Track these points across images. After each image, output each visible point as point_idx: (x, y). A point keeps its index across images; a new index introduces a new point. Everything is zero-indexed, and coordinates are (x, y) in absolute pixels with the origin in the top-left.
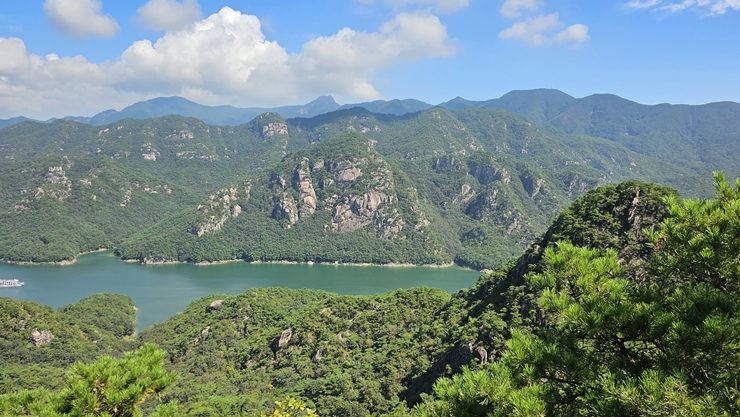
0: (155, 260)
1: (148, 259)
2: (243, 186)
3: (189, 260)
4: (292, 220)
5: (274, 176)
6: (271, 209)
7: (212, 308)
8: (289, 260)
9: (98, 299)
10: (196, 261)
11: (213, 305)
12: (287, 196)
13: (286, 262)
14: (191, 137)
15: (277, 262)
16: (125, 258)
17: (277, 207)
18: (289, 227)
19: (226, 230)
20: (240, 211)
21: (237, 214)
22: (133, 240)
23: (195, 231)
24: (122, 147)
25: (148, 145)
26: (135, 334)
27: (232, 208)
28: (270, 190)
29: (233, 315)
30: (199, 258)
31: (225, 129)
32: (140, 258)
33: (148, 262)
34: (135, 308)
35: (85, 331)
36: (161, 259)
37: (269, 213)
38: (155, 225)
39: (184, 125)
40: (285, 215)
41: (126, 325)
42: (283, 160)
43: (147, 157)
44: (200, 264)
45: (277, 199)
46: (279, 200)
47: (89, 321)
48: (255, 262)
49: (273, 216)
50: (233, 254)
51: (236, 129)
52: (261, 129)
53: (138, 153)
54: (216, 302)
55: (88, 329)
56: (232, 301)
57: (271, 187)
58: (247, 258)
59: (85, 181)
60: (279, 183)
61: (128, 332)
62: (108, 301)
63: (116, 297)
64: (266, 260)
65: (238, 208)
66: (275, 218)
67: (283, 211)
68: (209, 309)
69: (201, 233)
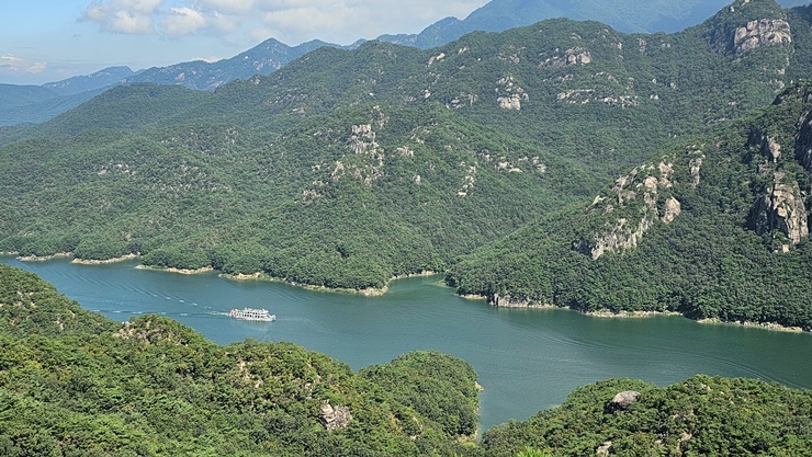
0: (513, 299)
1: (502, 296)
2: (685, 157)
3: (574, 304)
4: (794, 235)
5: (755, 136)
6: (745, 208)
7: (618, 406)
8: (785, 322)
9: (419, 363)
10: (587, 307)
11: (618, 398)
12: (783, 181)
13: (776, 327)
14: (586, 60)
15: (756, 325)
16: (462, 292)
17: (760, 204)
18: (786, 249)
19: (647, 249)
20: (678, 211)
21: (671, 218)
22: (478, 258)
23: (587, 249)
24: (464, 86)
25: (508, 80)
26: (477, 435)
27: (661, 203)
28: (744, 168)
29: (659, 425)
30: (593, 301)
31: (653, 40)
32: (488, 293)
33: (501, 302)
34: (477, 386)
35: (398, 416)
36: (523, 298)
37: (741, 217)
38: (515, 233)
39: (575, 37)
40: (777, 223)
41: (462, 415)
42: (777, 101)
43: (506, 104)
44: (595, 314)
45: (759, 188)
46: (763, 190)
47: (405, 398)
48: (707, 320)
49: (750, 224)
50: (660, 299)
51: (675, 39)
52: (730, 35)
53: (490, 94)
54: (625, 393)
55: (403, 413)
56: (656, 396)
57: (747, 159)
58: (691, 311)
59: (405, 151)
60: (766, 151)
61: (465, 428)
62: (434, 367)
63: (447, 362)
64: (732, 318)
65: (673, 205)
66: (753, 227)
67: (773, 213)
68: (612, 407)
69: (598, 253)
